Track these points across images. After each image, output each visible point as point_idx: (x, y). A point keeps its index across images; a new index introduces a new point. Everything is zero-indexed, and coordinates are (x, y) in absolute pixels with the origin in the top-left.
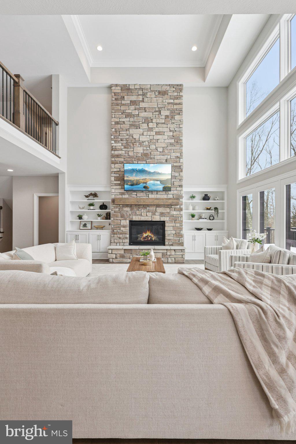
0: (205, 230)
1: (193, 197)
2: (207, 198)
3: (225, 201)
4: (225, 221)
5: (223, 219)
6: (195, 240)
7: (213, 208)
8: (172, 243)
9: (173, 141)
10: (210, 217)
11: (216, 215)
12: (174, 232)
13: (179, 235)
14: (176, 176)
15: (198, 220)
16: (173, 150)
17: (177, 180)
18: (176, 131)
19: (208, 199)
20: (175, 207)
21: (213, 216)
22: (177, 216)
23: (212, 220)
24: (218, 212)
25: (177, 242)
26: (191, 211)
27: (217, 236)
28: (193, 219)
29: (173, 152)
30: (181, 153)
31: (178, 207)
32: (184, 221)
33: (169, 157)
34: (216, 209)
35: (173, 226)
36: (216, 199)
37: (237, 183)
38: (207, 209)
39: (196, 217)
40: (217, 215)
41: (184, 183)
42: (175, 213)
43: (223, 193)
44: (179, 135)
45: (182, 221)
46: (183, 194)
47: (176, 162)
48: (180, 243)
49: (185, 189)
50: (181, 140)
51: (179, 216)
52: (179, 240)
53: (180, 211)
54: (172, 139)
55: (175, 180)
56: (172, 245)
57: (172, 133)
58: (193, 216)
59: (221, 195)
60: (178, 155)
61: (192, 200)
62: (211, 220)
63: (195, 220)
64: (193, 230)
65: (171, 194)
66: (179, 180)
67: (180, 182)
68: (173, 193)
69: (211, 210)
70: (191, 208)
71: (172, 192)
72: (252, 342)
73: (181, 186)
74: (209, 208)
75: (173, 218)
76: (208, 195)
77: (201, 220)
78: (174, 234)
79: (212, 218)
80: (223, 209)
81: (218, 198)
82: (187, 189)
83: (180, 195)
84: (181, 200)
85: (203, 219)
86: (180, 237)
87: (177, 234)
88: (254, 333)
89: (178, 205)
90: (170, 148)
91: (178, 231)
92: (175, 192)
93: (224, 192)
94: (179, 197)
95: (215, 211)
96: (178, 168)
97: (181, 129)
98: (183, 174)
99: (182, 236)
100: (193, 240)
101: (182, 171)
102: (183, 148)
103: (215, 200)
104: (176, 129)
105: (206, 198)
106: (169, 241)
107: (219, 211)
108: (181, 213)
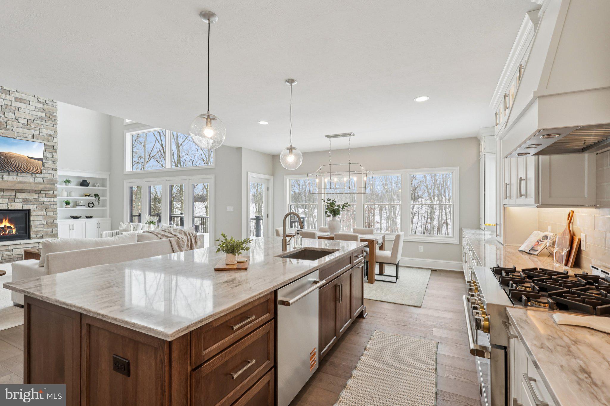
0: (83, 218)
1: (67, 182)
2: (86, 184)
3: (108, 188)
4: (108, 208)
5: (104, 206)
6: (73, 229)
7: (93, 194)
8: (41, 235)
9: (43, 115)
10: (89, 204)
11: (97, 203)
12: (44, 222)
13: (52, 225)
14: (48, 157)
15: (73, 207)
16: (43, 126)
17: (49, 162)
18: (47, 104)
19: (88, 185)
20: (47, 193)
21: (93, 204)
22: (50, 203)
23: (92, 207)
24: (99, 198)
25: (49, 233)
26: (65, 197)
27: (100, 223)
28: (68, 206)
29: (43, 128)
30: (55, 132)
31: (51, 192)
32: (58, 209)
33: (37, 133)
34: (96, 196)
35: (43, 216)
36: (97, 185)
37: (124, 174)
38: (86, 196)
39: (71, 204)
40: (99, 203)
41: (59, 165)
42: (46, 199)
43: (104, 180)
44: (53, 110)
45: (56, 209)
46: (57, 178)
47: (48, 141)
48: (54, 234)
49: (59, 173)
50: (56, 117)
51: (52, 203)
52: (51, 231)
53: (53, 198)
54: (42, 112)
55: (46, 161)
56: (42, 237)
57: (42, 105)
58: (67, 203)
59: (103, 182)
60: (52, 133)
61: (66, 185)
62: (90, 207)
63: (69, 208)
64: (68, 218)
65: (41, 177)
66: (52, 162)
67: (53, 164)
68: (43, 177)
69: (92, 197)
70: (65, 193)
71: (42, 175)
72: (176, 248)
73: (55, 169)
74: (88, 194)
75: (43, 205)
76: (87, 181)
77: (78, 208)
78: (44, 225)
79: (91, 205)
80: (104, 196)
81: (98, 185)
82: (62, 173)
83: (54, 179)
84: (56, 185)
85: (82, 206)
86: (53, 227)
87: (49, 224)
88: (176, 246)
89: (50, 191)
90: (39, 122)
91: (50, 221)
92: (47, 175)
93: (106, 179)
94: (53, 182)
95: (96, 198)
96: (51, 148)
97: (55, 104)
98: (58, 155)
99: (56, 226)
100: (70, 229)
101: (56, 152)
102: (58, 126)
103: (95, 186)
104: (47, 102)
105: (84, 183)
106: (37, 233)
107: (101, 198)
108: (55, 199)
